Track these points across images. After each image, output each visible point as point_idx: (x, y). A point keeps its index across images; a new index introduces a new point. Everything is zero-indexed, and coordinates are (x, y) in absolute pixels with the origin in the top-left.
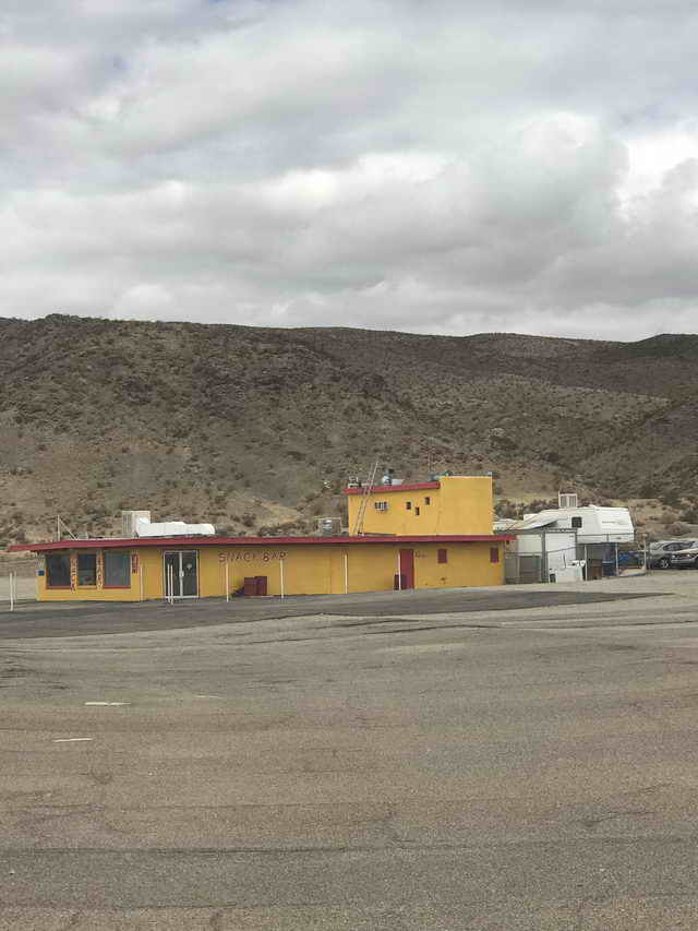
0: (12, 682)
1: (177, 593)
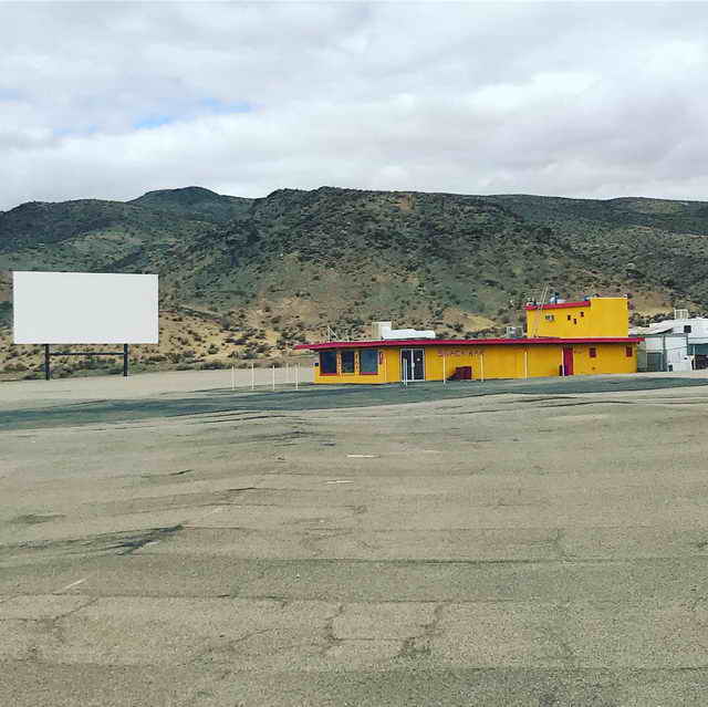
0: (296, 440)
1: (409, 378)
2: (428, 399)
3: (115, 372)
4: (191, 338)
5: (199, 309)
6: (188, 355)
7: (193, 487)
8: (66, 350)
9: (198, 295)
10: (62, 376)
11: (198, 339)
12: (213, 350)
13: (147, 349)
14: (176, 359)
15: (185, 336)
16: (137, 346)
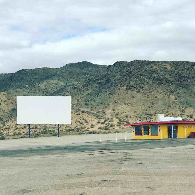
0: (127, 162)
1: (171, 137)
2: (179, 145)
3: (55, 135)
4: (83, 122)
5: (87, 110)
6: (82, 128)
7: (86, 179)
8: (36, 127)
9: (86, 105)
10: (35, 137)
11: (86, 122)
12: (92, 126)
13: (67, 126)
14: (78, 130)
15: (81, 121)
16: (63, 125)
